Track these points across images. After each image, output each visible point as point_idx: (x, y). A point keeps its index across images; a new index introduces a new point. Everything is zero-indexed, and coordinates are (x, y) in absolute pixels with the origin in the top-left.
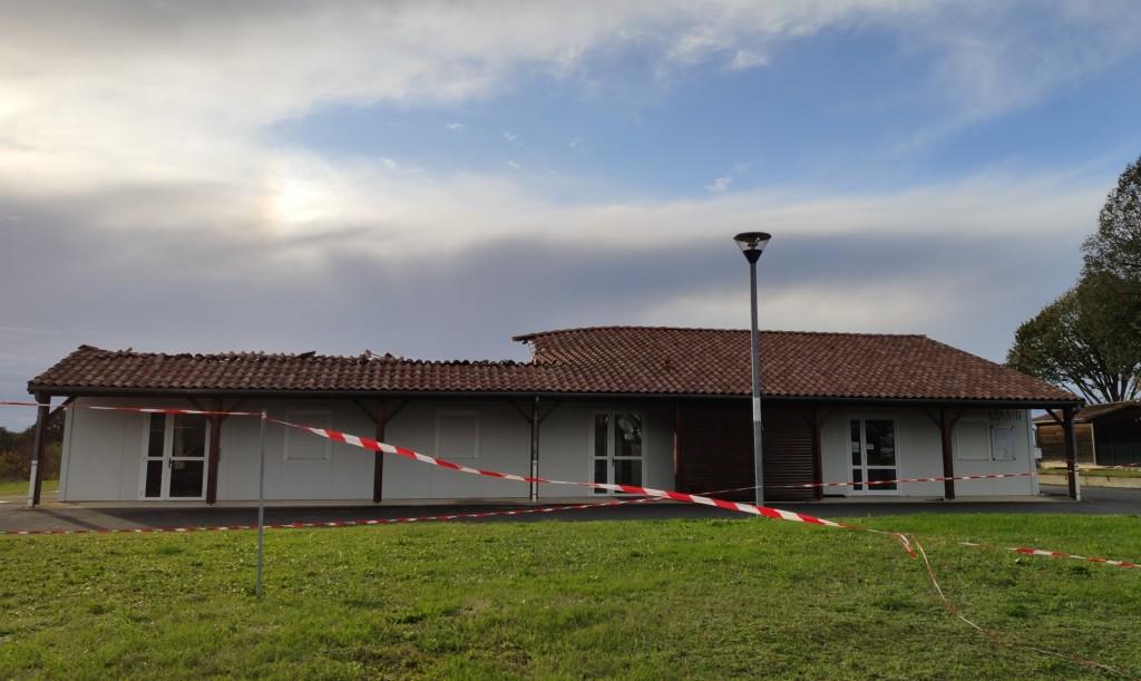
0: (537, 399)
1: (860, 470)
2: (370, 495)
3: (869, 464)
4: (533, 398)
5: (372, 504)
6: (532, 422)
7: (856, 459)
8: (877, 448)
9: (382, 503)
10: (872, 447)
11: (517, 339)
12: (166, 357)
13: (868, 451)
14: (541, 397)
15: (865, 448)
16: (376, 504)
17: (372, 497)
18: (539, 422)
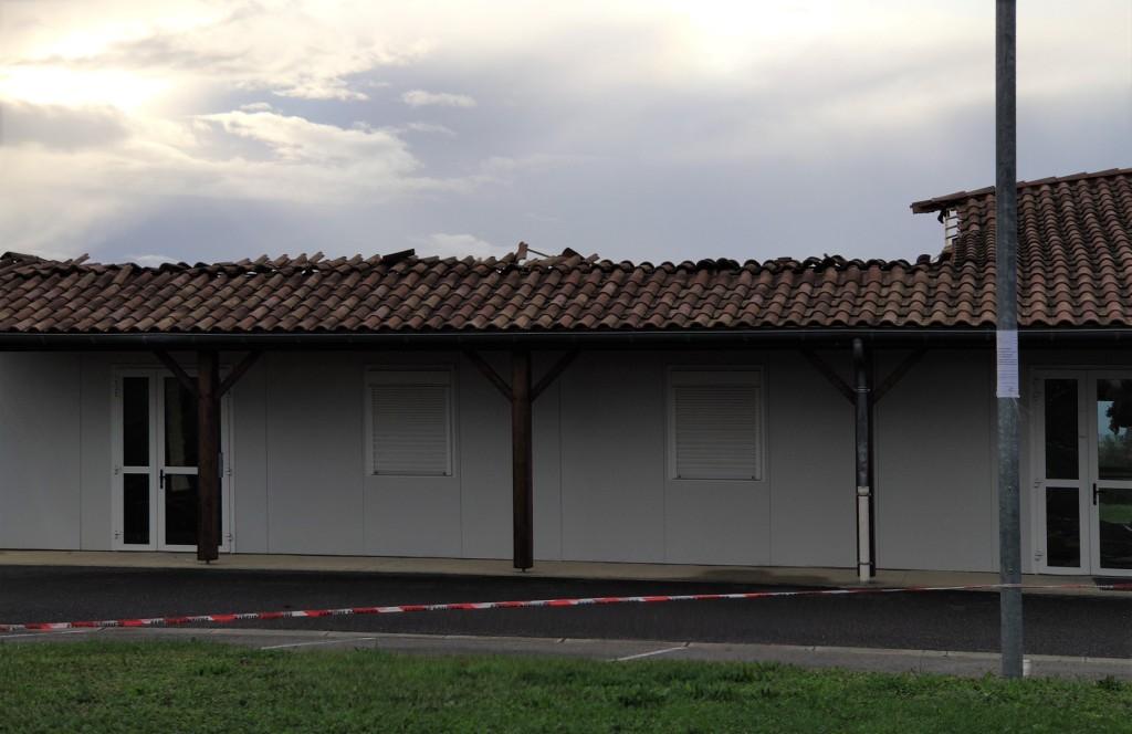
0: (858, 345)
2: (507, 551)
4: (846, 342)
5: (510, 570)
6: (853, 397)
9: (533, 572)
11: (923, 207)
12: (136, 270)
14: (865, 340)
16: (517, 572)
17: (510, 554)
18: (872, 399)
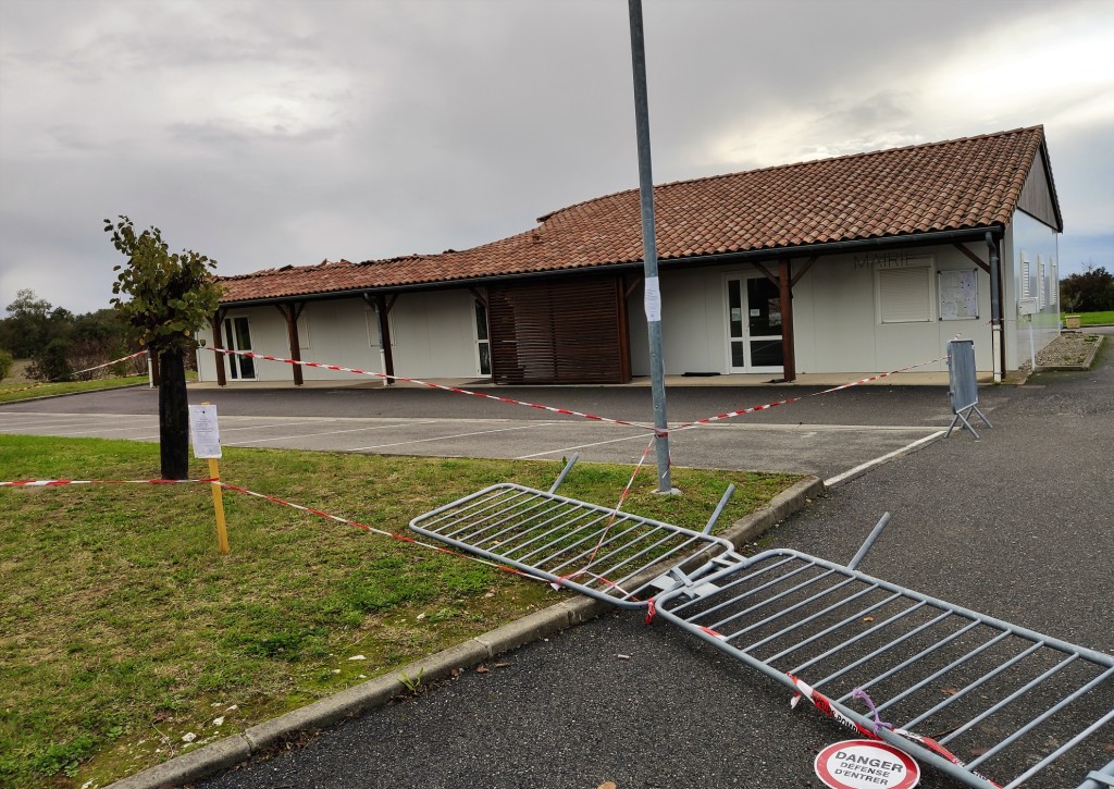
1: (741, 343)
3: (751, 335)
5: (293, 385)
7: (736, 329)
8: (765, 313)
10: (756, 313)
13: (751, 318)
15: (745, 314)
